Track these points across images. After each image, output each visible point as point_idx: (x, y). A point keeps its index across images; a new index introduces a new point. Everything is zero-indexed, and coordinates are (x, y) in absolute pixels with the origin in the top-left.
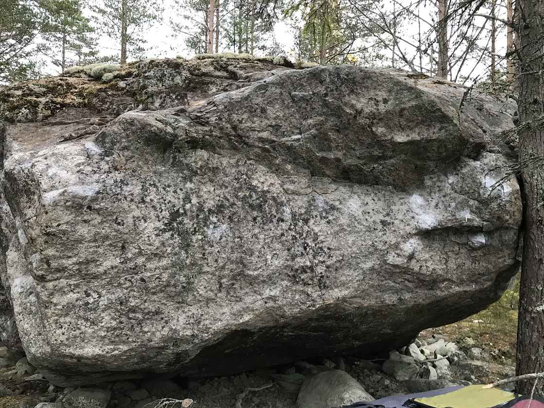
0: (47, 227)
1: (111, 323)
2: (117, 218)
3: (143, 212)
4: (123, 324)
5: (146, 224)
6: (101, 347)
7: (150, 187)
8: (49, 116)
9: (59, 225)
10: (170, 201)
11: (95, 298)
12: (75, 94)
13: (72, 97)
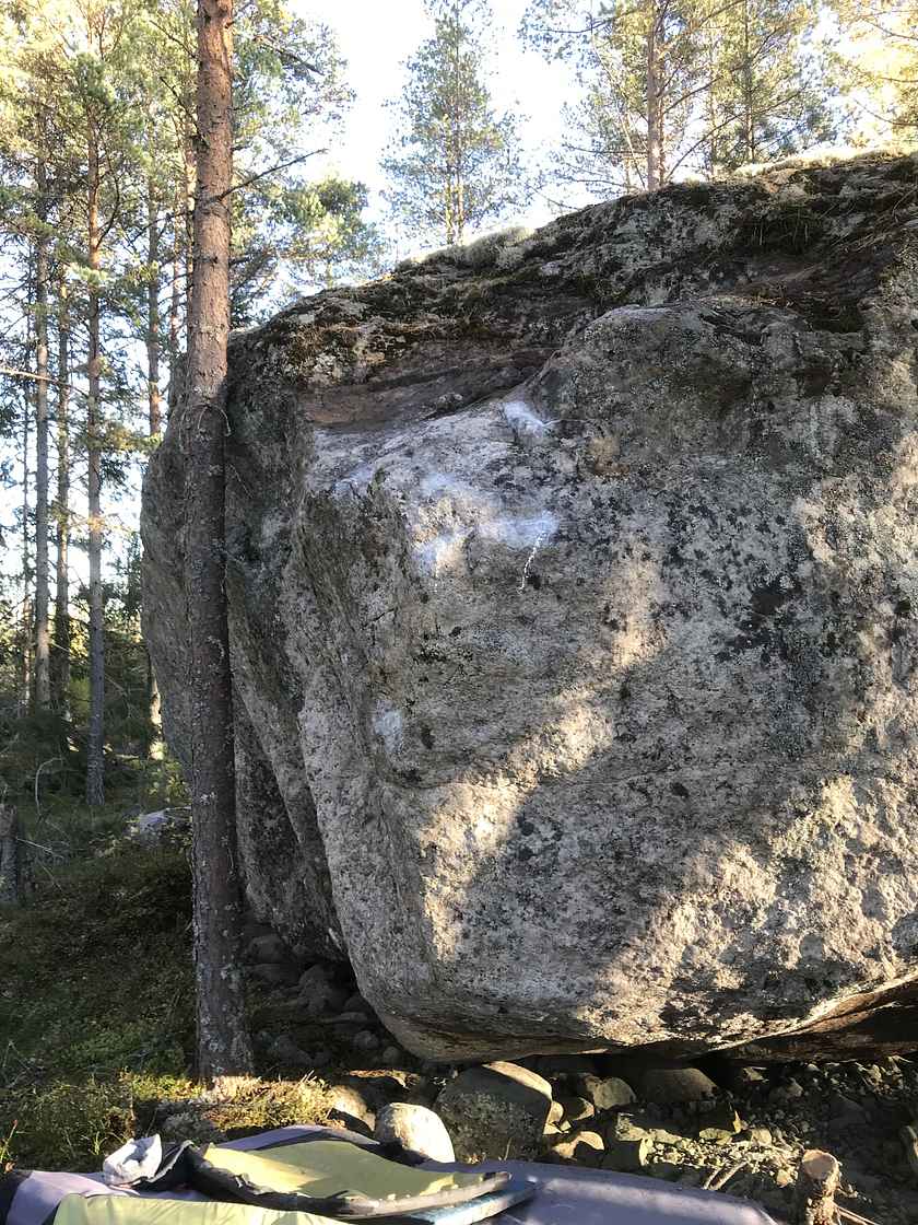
0: (426, 637)
1: (590, 912)
2: (607, 609)
3: (678, 590)
4: (622, 917)
5: (689, 626)
6: (564, 979)
7: (692, 515)
8: (381, 366)
9: (456, 632)
10: (751, 557)
11: (546, 839)
12: (434, 309)
13: (430, 316)
